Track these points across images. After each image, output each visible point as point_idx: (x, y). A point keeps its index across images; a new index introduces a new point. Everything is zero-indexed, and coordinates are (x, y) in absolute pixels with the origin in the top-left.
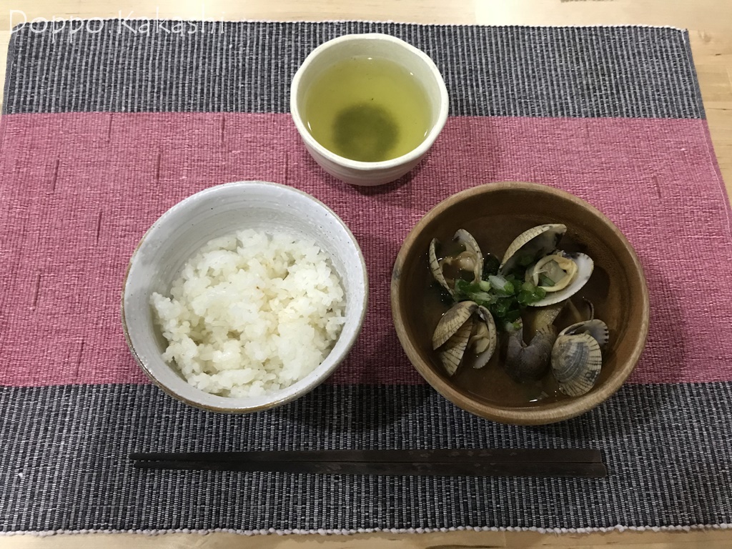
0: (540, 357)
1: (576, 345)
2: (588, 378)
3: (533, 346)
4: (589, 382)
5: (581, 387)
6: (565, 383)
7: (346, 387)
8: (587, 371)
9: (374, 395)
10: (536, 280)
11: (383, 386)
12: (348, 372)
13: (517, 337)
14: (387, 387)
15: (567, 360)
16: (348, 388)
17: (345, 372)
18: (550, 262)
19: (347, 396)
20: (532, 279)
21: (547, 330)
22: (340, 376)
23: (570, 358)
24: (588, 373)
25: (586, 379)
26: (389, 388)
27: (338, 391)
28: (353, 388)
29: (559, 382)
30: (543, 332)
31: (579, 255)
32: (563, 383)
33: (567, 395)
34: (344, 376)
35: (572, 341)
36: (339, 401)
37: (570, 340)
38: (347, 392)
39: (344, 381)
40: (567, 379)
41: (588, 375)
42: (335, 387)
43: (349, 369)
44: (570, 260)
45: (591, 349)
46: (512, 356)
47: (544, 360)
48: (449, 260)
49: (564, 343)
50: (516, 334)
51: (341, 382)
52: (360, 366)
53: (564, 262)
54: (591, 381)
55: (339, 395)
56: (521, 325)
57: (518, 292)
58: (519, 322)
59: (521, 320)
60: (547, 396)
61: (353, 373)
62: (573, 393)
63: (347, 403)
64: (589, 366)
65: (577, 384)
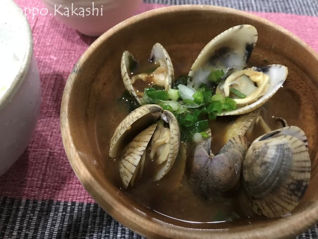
0: (230, 168)
1: (275, 147)
2: (293, 191)
3: (222, 155)
4: (293, 197)
5: (283, 204)
6: (260, 199)
7: (35, 202)
8: (290, 181)
9: (62, 212)
10: (227, 93)
11: (73, 204)
12: (41, 188)
13: (204, 146)
14: (77, 205)
15: (263, 167)
16: (37, 203)
17: (37, 187)
18: (241, 76)
19: (33, 211)
20: (223, 91)
21: (238, 140)
22: (32, 191)
23: (268, 165)
24: (292, 183)
25: (289, 192)
26: (79, 206)
27: (26, 206)
28: (42, 203)
29: (253, 198)
30: (233, 141)
31: (270, 67)
32: (257, 199)
33: (262, 215)
34: (35, 191)
35: (269, 145)
36: (24, 216)
37: (266, 144)
38: (34, 208)
39: (34, 196)
40: (264, 193)
41: (292, 187)
42: (24, 201)
43: (42, 185)
44: (261, 73)
45: (295, 151)
46: (198, 167)
47: (235, 171)
48: (142, 76)
49: (259, 148)
50: (204, 143)
51: (31, 196)
52: (54, 182)
53: (255, 75)
54: (296, 195)
55: (26, 210)
56: (210, 134)
57: (207, 104)
58: (207, 132)
59: (210, 130)
60: (238, 217)
61: (46, 188)
62: (270, 212)
63: (32, 219)
64: (293, 174)
65: (276, 199)
